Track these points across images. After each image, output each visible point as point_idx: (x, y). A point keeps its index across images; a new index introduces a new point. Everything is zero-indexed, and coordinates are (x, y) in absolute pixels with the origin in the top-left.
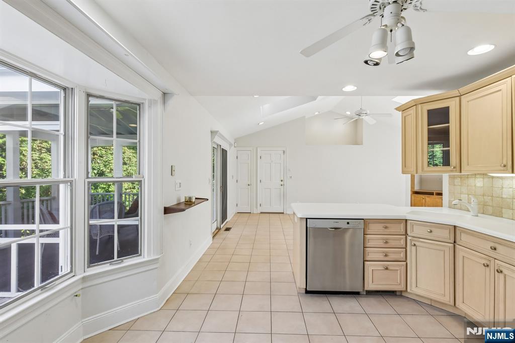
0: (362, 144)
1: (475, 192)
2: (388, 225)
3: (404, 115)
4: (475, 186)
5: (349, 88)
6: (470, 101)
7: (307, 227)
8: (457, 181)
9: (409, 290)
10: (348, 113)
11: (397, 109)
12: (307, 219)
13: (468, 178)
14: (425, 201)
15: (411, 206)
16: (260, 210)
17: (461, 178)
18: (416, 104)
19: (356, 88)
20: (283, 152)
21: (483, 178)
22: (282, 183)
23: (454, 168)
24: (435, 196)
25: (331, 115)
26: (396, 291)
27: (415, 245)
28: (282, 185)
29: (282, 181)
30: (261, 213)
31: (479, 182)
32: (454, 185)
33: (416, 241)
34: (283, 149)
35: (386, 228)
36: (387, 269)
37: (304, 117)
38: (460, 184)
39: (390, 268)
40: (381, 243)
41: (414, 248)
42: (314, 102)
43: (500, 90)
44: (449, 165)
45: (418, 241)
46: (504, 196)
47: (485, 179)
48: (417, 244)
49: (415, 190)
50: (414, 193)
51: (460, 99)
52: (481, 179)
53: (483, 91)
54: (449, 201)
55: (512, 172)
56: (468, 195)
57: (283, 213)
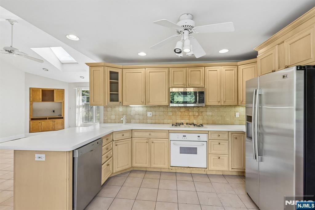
1: (119, 114)
3: (93, 69)
4: (119, 111)
5: (73, 37)
6: (127, 72)
7: (73, 158)
8: (109, 109)
9: (114, 172)
11: (87, 64)
12: (73, 150)
13: (115, 107)
17: (111, 107)
18: (104, 65)
19: (78, 39)
21: (123, 107)
23: (120, 102)
31: (121, 109)
32: (107, 111)
35: (108, 139)
38: (111, 110)
39: (109, 164)
40: (106, 151)
41: (116, 147)
43: (141, 72)
44: (118, 101)
45: (118, 142)
46: (132, 114)
47: (124, 108)
48: (117, 144)
49: (33, 117)
50: (32, 119)
51: (122, 70)
52: (122, 108)
53: (134, 70)
54: (104, 119)
55: (145, 105)
56: (115, 115)
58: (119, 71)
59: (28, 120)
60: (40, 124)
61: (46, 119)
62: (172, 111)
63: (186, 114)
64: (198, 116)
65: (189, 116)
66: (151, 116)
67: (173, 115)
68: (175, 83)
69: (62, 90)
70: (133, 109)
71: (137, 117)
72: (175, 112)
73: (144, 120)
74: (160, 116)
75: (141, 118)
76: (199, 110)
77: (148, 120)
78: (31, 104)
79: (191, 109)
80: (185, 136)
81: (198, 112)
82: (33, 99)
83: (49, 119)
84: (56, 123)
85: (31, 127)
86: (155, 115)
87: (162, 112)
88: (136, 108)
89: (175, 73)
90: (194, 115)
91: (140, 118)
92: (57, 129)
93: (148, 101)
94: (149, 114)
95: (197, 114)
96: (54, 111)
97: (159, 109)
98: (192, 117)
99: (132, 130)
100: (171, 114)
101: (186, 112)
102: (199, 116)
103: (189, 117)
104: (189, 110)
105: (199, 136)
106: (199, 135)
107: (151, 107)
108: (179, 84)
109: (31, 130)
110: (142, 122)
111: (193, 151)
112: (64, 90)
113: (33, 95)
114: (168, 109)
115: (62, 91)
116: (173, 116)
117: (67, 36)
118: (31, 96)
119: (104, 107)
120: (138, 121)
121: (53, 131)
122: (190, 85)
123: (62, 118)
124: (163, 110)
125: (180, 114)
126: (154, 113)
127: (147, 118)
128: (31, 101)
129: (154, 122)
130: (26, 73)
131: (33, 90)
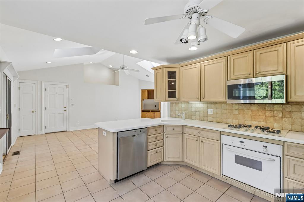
0: (118, 85)
1: (181, 109)
2: (156, 129)
3: (156, 72)
5: (134, 52)
6: (184, 70)
7: (117, 138)
8: (174, 105)
9: (165, 160)
10: (111, 66)
12: (117, 132)
13: (179, 103)
14: (147, 115)
15: (141, 118)
16: (44, 131)
17: (176, 104)
18: (163, 67)
19: (137, 52)
20: (66, 86)
22: (66, 109)
23: (178, 99)
24: (151, 112)
25: (100, 65)
26: (158, 163)
27: (167, 137)
28: (65, 111)
29: (65, 108)
30: (46, 133)
32: (173, 107)
33: (168, 135)
34: (67, 85)
35: (156, 130)
36: (157, 152)
37: (83, 64)
39: (158, 151)
40: (154, 140)
41: (167, 138)
42: (94, 55)
43: (196, 67)
44: (176, 98)
45: (169, 135)
46: (192, 111)
47: (186, 104)
48: (168, 136)
50: (143, 111)
51: (180, 68)
52: (184, 104)
53: (189, 67)
54: (171, 114)
55: (200, 101)
56: (179, 111)
57: (66, 131)
58: (177, 70)
59: (140, 111)
61: (149, 111)
62: (238, 109)
63: (259, 114)
64: (282, 117)
65: (266, 116)
66: (212, 114)
67: (239, 114)
68: (235, 74)
70: (193, 105)
71: (197, 113)
72: (243, 110)
73: (204, 118)
74: (222, 114)
75: (202, 115)
76: (284, 109)
77: (209, 118)
78: (142, 101)
79: (269, 107)
80: (243, 142)
81: (281, 111)
84: (155, 114)
86: (217, 113)
87: (225, 109)
88: (196, 104)
89: (236, 61)
90: (274, 116)
91: (200, 115)
93: (203, 97)
94: (210, 111)
95: (280, 115)
96: (156, 106)
97: (221, 106)
98: (272, 119)
99: (183, 125)
100: (236, 112)
101: (260, 111)
102: (285, 118)
103: (266, 119)
104: (265, 108)
105: (265, 147)
106: (266, 144)
107: (212, 103)
108: (242, 74)
110: (202, 119)
111: (255, 165)
114: (232, 106)
116: (239, 116)
117: (130, 52)
118: (142, 95)
119: (171, 103)
120: (198, 118)
122: (260, 74)
123: (159, 111)
124: (226, 107)
125: (250, 113)
126: (215, 111)
127: (208, 115)
128: (142, 98)
129: (215, 121)
130: (139, 80)
131: (143, 91)
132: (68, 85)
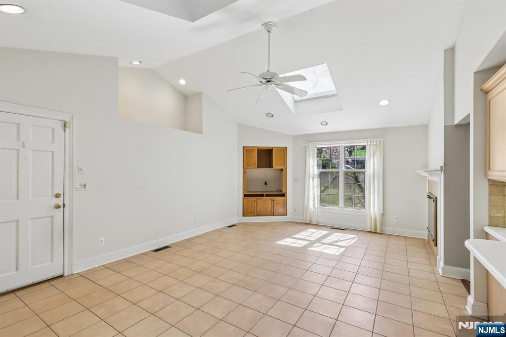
10: (182, 82)
20: (60, 124)
22: (60, 201)
24: (265, 198)
28: (58, 207)
29: (57, 196)
34: (63, 118)
49: (247, 192)
50: (245, 196)
57: (62, 276)
59: (241, 196)
60: (256, 203)
61: (262, 195)
69: (283, 148)
78: (244, 172)
82: (247, 164)
83: (266, 196)
85: (245, 207)
92: (277, 214)
96: (266, 183)
109: (245, 212)
112: (287, 147)
113: (246, 159)
115: (284, 150)
118: (245, 159)
121: (272, 215)
123: (284, 195)
128: (245, 167)
130: (239, 124)
131: (247, 151)
132: (67, 120)
